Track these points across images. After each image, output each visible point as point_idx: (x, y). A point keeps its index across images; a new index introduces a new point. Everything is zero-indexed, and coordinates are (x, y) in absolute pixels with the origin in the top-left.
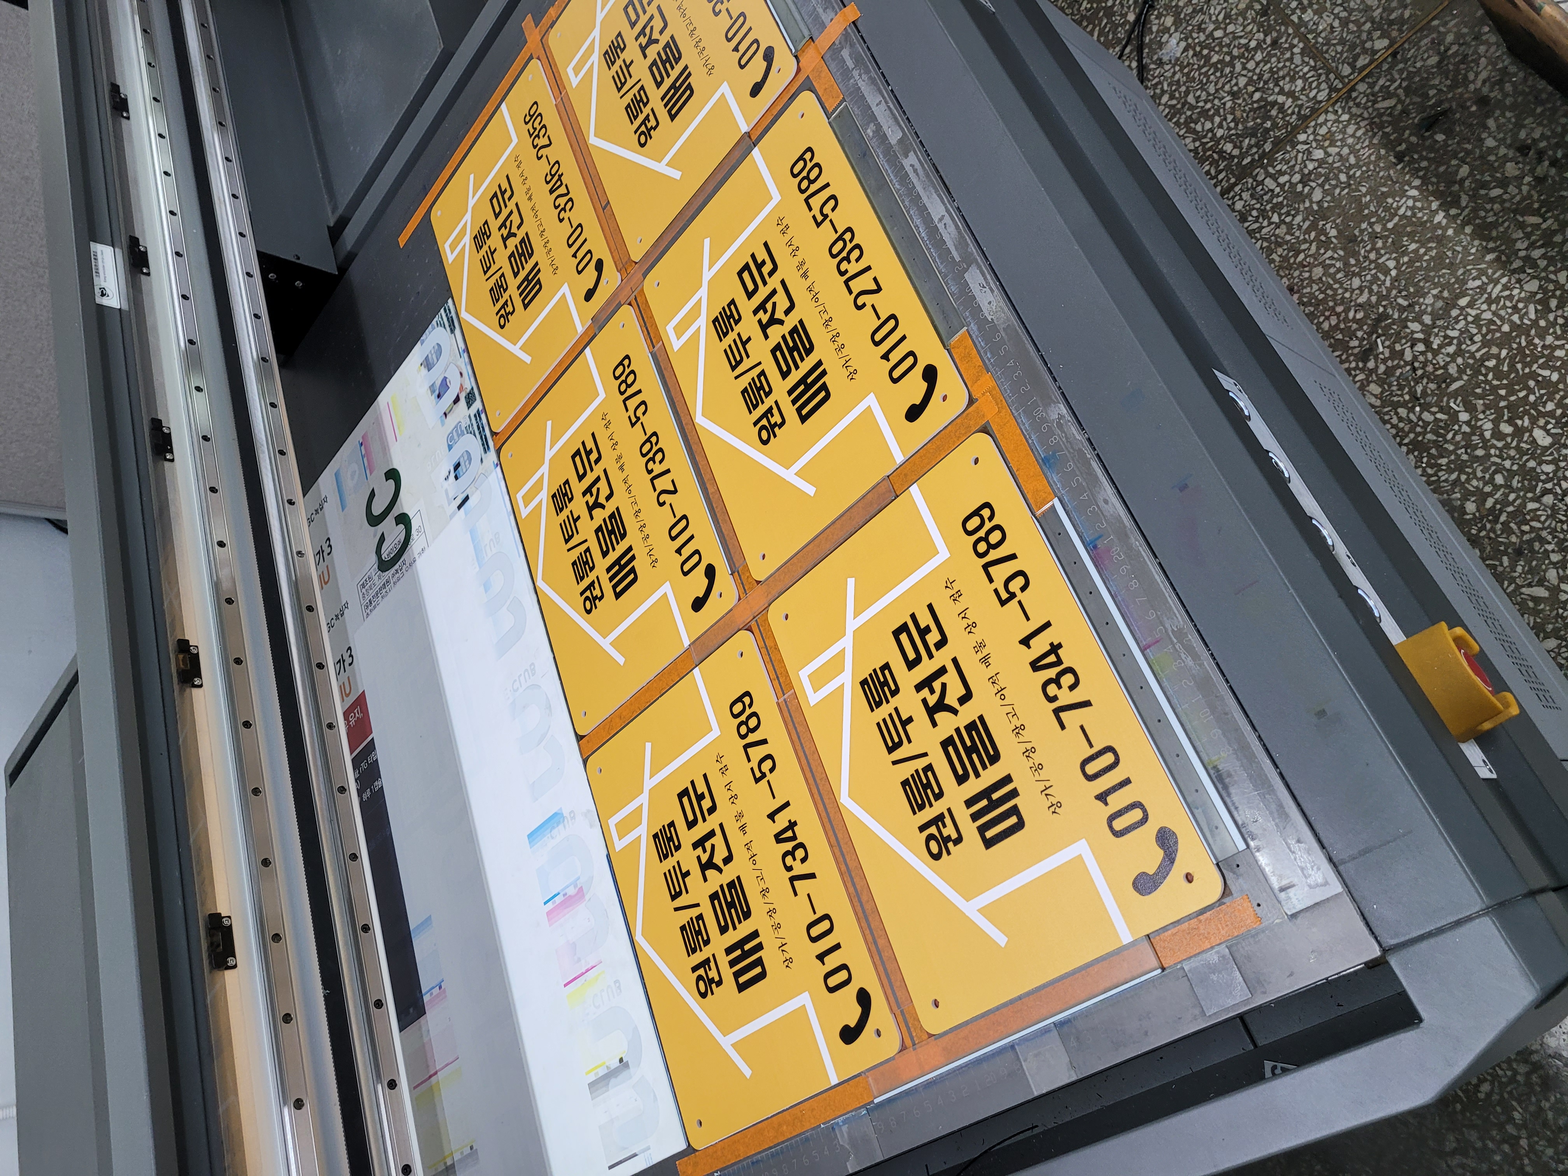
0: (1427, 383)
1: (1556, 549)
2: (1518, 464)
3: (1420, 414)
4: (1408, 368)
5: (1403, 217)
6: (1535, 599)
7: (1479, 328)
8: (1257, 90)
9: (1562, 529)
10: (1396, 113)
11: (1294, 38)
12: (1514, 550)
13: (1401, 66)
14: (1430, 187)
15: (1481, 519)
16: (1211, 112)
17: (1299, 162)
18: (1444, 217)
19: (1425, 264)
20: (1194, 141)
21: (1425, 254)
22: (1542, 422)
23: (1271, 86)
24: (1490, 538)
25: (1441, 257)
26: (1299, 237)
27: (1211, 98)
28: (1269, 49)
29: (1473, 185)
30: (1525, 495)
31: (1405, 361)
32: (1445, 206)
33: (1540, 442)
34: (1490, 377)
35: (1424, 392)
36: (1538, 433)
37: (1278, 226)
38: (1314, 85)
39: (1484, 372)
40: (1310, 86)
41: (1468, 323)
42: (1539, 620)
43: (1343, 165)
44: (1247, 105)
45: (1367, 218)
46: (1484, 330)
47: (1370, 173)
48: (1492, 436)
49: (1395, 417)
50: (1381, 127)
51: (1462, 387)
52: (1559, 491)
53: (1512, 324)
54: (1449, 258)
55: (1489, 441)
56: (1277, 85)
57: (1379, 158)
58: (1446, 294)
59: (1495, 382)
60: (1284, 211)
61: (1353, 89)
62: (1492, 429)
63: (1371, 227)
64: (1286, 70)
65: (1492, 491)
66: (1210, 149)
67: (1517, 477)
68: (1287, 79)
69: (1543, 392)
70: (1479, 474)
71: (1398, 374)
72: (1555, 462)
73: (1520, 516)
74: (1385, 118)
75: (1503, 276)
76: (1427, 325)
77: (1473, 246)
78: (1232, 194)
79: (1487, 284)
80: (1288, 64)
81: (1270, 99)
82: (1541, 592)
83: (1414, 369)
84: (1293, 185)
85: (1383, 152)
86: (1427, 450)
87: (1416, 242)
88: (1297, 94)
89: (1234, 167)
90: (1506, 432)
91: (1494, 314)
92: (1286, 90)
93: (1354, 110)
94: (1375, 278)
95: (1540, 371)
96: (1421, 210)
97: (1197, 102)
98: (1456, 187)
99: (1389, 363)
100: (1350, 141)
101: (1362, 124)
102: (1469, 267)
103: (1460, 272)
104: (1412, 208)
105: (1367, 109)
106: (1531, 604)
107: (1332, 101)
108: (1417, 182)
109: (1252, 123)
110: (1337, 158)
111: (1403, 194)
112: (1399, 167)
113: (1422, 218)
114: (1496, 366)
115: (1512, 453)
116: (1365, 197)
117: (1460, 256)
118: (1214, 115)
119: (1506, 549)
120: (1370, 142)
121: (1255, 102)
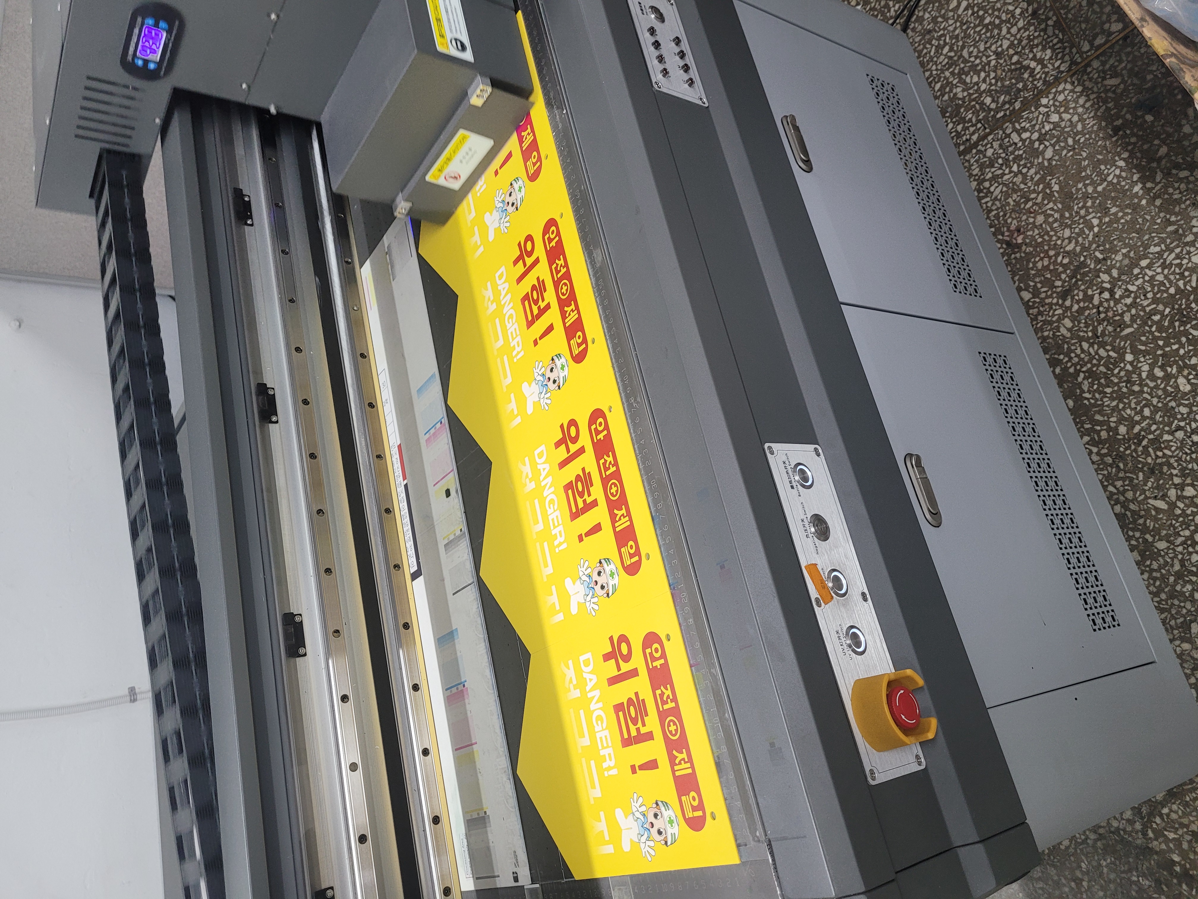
0: (1107, 326)
1: (1179, 474)
2: (1162, 402)
3: (1098, 350)
4: (1095, 311)
5: (1110, 183)
6: (1156, 509)
7: (1153, 286)
8: (1016, 53)
9: (1186, 459)
10: (1119, 91)
11: (1050, 11)
12: (1148, 468)
13: (1129, 49)
14: (1135, 161)
15: (1129, 440)
16: (979, 67)
17: (1039, 123)
18: (1141, 189)
19: (1120, 227)
20: (963, 91)
21: (1122, 217)
22: (1186, 372)
23: (1027, 51)
24: (1133, 457)
25: (1134, 221)
26: (1030, 187)
27: (980, 54)
28: (1030, 18)
29: (1168, 165)
30: (1163, 428)
31: (1093, 304)
32: (1143, 180)
33: (1181, 388)
34: (1154, 329)
35: (1103, 331)
36: (1181, 381)
37: (1016, 175)
38: (1060, 56)
39: (1150, 323)
40: (1056, 57)
41: (1145, 281)
42: (1157, 526)
43: (1072, 130)
44: (1007, 65)
45: (1083, 179)
46: (1156, 288)
47: (1091, 141)
48: (1147, 377)
49: (1079, 348)
50: (1105, 102)
51: (1132, 333)
52: (1189, 430)
53: (1178, 289)
54: (1139, 224)
55: (1144, 380)
56: (1031, 51)
57: (1100, 128)
58: (1132, 254)
59: (1157, 334)
60: (1022, 163)
61: (1088, 65)
62: (1148, 371)
63: (1085, 188)
64: (1040, 39)
65: (1140, 420)
66: (974, 100)
67: (1160, 413)
68: (1040, 47)
69: (1191, 348)
70: (1133, 406)
71: (1086, 314)
72: (1190, 406)
73: (1156, 443)
74: (1110, 94)
75: (1177, 246)
76: (1114, 278)
77: (1159, 217)
78: (986, 141)
79: (1165, 251)
80: (1042, 34)
81: (1025, 63)
82: (1161, 504)
83: (1099, 313)
84: (1032, 142)
85: (1103, 124)
86: (1099, 380)
87: (1117, 206)
88: (1045, 62)
89: (990, 119)
90: (1158, 376)
91: (1166, 277)
92: (1038, 57)
93: (1087, 83)
94: (1082, 231)
95: (1192, 331)
96: (1125, 179)
97: (970, 57)
98: (1154, 165)
99: (1082, 304)
100: (1080, 110)
101: (1092, 97)
102: (1153, 235)
103: (1147, 237)
104: (1119, 177)
105: (1097, 83)
106: (1153, 513)
107: (1071, 73)
108: (1125, 155)
109: (1008, 82)
110: (1068, 123)
111: (1113, 164)
112: (1114, 139)
113: (1124, 186)
114: (1160, 321)
115: (1160, 393)
116: (1085, 161)
117: (1148, 224)
118: (981, 70)
119: (1142, 468)
120: (1095, 114)
121: (1015, 64)
